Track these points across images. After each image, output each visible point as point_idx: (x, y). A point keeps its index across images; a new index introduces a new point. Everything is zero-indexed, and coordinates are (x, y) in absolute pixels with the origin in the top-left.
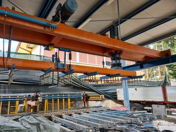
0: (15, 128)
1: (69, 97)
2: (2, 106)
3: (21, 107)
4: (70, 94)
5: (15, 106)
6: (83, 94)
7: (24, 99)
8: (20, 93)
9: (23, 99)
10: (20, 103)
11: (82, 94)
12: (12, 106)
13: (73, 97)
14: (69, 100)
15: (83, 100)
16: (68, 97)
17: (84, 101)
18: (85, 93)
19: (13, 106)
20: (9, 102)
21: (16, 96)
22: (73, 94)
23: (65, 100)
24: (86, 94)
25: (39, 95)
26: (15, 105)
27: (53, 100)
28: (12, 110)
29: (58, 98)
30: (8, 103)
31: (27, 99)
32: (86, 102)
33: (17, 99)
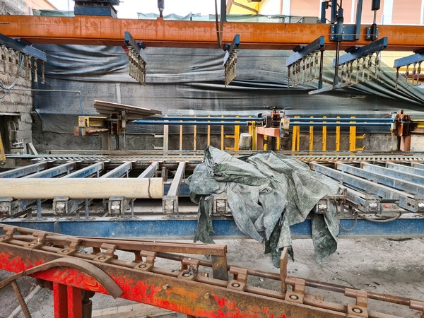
0: (245, 172)
1: (355, 123)
2: (211, 135)
3: (246, 138)
4: (357, 116)
5: (233, 137)
6: (398, 116)
7: (250, 122)
8: (241, 109)
9: (247, 122)
10: (242, 131)
11: (394, 117)
12: (227, 136)
13: (365, 123)
14: (353, 130)
15: (396, 131)
16: (351, 123)
17: (396, 135)
18: (402, 113)
19: (229, 136)
20: (222, 126)
21: (234, 116)
22: (365, 116)
23: (341, 130)
24: (405, 116)
25: (281, 115)
26: (234, 135)
27: (311, 127)
28: (228, 143)
29: (325, 125)
30: (220, 130)
31: (256, 124)
32: (404, 139)
33: (236, 122)
